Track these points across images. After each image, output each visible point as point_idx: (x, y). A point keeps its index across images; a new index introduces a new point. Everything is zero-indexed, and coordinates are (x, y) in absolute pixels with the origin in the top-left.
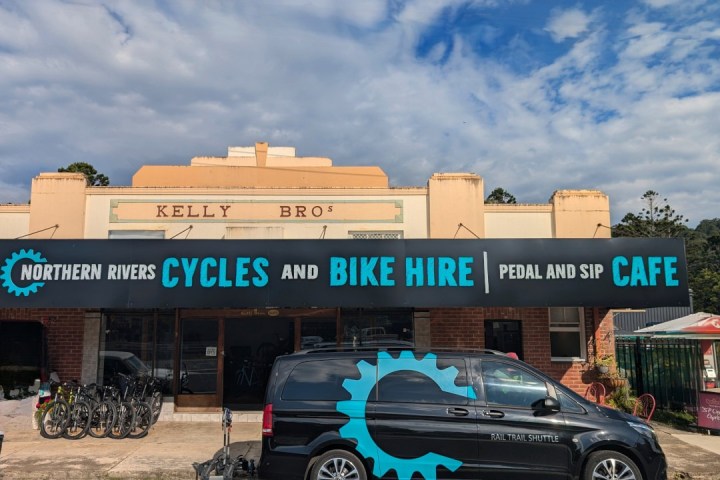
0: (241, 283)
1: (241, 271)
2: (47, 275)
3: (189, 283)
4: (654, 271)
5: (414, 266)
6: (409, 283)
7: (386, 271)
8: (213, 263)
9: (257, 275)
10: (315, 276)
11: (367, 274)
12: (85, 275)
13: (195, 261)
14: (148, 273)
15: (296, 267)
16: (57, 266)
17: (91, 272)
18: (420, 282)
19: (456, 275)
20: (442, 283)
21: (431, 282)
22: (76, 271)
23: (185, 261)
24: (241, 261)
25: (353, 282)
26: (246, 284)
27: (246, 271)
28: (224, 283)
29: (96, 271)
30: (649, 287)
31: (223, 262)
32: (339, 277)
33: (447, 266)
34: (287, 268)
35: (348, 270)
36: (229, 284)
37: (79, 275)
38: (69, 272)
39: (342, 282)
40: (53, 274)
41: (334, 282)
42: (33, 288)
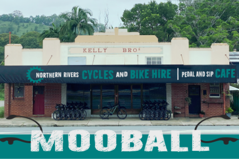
0: (105, 78)
1: (105, 74)
2: (44, 76)
3: (90, 78)
4: (228, 73)
5: (154, 72)
6: (153, 77)
7: (146, 74)
8: (97, 71)
9: (110, 76)
10: (127, 76)
11: (141, 75)
12: (56, 76)
13: (92, 71)
14: (76, 75)
15: (121, 73)
16: (47, 73)
17: (58, 75)
18: (156, 77)
19: (166, 75)
20: (162, 77)
21: (159, 77)
22: (53, 75)
23: (89, 71)
24: (105, 71)
25: (137, 78)
26: (107, 78)
27: (107, 74)
28: (100, 78)
29: (60, 75)
30: (226, 78)
31: (100, 71)
32: (133, 76)
33: (164, 72)
34: (118, 73)
35: (135, 74)
36: (102, 78)
37: (54, 76)
38: (51, 75)
39: (134, 77)
40: (46, 76)
41: (132, 78)
42: (40, 80)
